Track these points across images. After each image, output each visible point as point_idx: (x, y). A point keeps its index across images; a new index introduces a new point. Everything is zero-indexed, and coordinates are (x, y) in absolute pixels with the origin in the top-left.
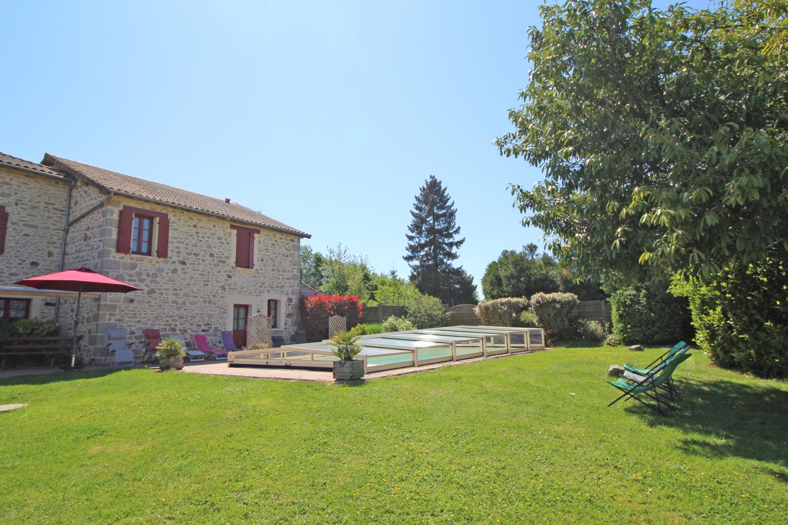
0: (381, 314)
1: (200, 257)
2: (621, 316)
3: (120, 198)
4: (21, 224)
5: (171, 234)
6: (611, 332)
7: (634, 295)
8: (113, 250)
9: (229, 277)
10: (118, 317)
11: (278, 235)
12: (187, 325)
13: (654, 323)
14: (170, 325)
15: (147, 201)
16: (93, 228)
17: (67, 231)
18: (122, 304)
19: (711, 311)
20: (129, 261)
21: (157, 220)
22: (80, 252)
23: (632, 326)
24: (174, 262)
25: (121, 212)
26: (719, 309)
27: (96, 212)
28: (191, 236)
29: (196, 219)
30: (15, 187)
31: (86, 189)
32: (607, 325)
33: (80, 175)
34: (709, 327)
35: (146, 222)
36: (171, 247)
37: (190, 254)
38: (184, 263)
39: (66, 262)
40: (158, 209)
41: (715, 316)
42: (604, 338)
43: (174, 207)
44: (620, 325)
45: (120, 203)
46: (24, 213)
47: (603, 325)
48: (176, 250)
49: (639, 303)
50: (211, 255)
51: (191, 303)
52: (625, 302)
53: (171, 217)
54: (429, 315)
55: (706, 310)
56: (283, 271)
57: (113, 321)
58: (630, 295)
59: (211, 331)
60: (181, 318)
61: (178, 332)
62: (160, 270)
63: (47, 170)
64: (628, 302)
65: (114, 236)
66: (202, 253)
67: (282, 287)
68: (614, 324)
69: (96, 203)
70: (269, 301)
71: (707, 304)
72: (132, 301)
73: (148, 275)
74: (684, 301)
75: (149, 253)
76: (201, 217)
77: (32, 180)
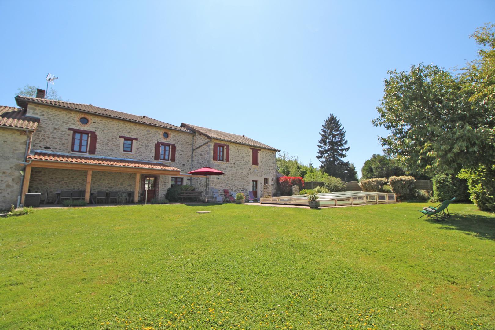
0: (312, 185)
1: (240, 161)
2: (438, 188)
3: (214, 140)
4: (179, 150)
5: (230, 152)
6: (433, 196)
7: (445, 178)
8: (212, 159)
9: (250, 169)
10: (215, 185)
11: (268, 151)
12: (236, 188)
13: (455, 191)
14: (231, 188)
15: (222, 140)
16: (204, 151)
17: (193, 152)
18: (215, 180)
19: (476, 186)
20: (217, 164)
21: (225, 147)
22: (199, 160)
23: (444, 193)
24: (231, 164)
25: (214, 145)
26: (480, 185)
27: (205, 145)
28: (236, 153)
29: (238, 146)
30: (177, 137)
31: (200, 136)
32: (431, 192)
33: (198, 132)
34: (476, 193)
35: (221, 148)
36: (230, 157)
37: (236, 160)
38: (234, 164)
39: (193, 164)
40: (225, 143)
41: (478, 188)
42: (429, 198)
43: (231, 142)
44: (438, 192)
45: (213, 142)
46: (180, 146)
47: (429, 192)
48: (232, 159)
49: (447, 181)
50: (244, 160)
51: (237, 180)
52: (440, 181)
53: (230, 146)
54: (335, 186)
55: (474, 185)
56: (270, 166)
57: (213, 186)
58: (443, 178)
59: (245, 190)
60: (234, 185)
61: (234, 191)
62: (227, 167)
63: (184, 129)
64: (442, 181)
65: (212, 154)
66: (240, 160)
67: (269, 173)
68: (435, 192)
69: (205, 142)
70: (265, 179)
71: (475, 182)
72: (219, 179)
73: (223, 169)
74: (465, 181)
75: (223, 160)
76: (240, 145)
77: (182, 134)
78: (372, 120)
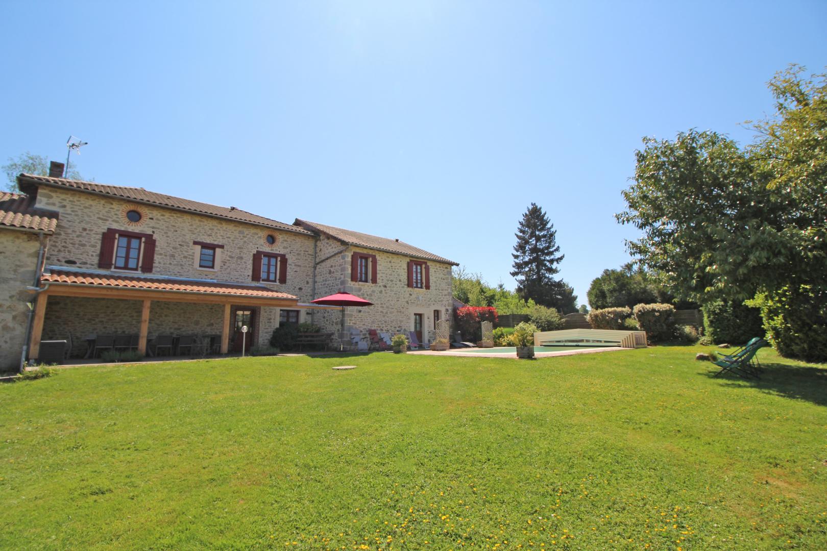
0: (511, 320)
1: (394, 282)
2: (711, 322)
3: (351, 247)
4: (293, 264)
5: (379, 268)
6: (703, 335)
7: (722, 306)
8: (350, 280)
9: (411, 295)
10: (353, 322)
11: (438, 265)
12: (389, 327)
13: (739, 327)
14: (380, 327)
15: (366, 248)
16: (335, 266)
17: (315, 268)
18: (355, 313)
19: (775, 318)
20: (358, 286)
21: (370, 259)
22: (326, 281)
23: (722, 330)
24: (380, 286)
25: (352, 256)
26: (781, 316)
27: (337, 256)
28: (389, 268)
29: (390, 257)
30: (289, 242)
31: (328, 241)
32: (700, 329)
33: (325, 233)
34: (774, 329)
35: (363, 260)
36: (378, 276)
37: (388, 280)
38: (385, 287)
39: (316, 287)
40: (371, 252)
41: (778, 321)
42: (698, 339)
43: (379, 250)
44: (711, 329)
45: (351, 250)
46: (294, 258)
47: (697, 329)
48: (381, 278)
49: (726, 311)
50: (400, 281)
51: (391, 313)
52: (715, 311)
53: (378, 258)
54: (548, 321)
55: (772, 316)
56: (442, 290)
57: (351, 324)
58: (719, 305)
59: (402, 330)
60: (385, 322)
61: (384, 331)
62: (373, 291)
63: (300, 229)
64: (718, 311)
65: (350, 271)
66: (395, 280)
67: (442, 301)
68: (707, 329)
69: (336, 250)
70: (435, 311)
71: (773, 313)
72: (360, 311)
73: (367, 295)
74: (757, 310)
75: (366, 281)
76: (394, 256)
77: (297, 237)
78: (615, 215)
